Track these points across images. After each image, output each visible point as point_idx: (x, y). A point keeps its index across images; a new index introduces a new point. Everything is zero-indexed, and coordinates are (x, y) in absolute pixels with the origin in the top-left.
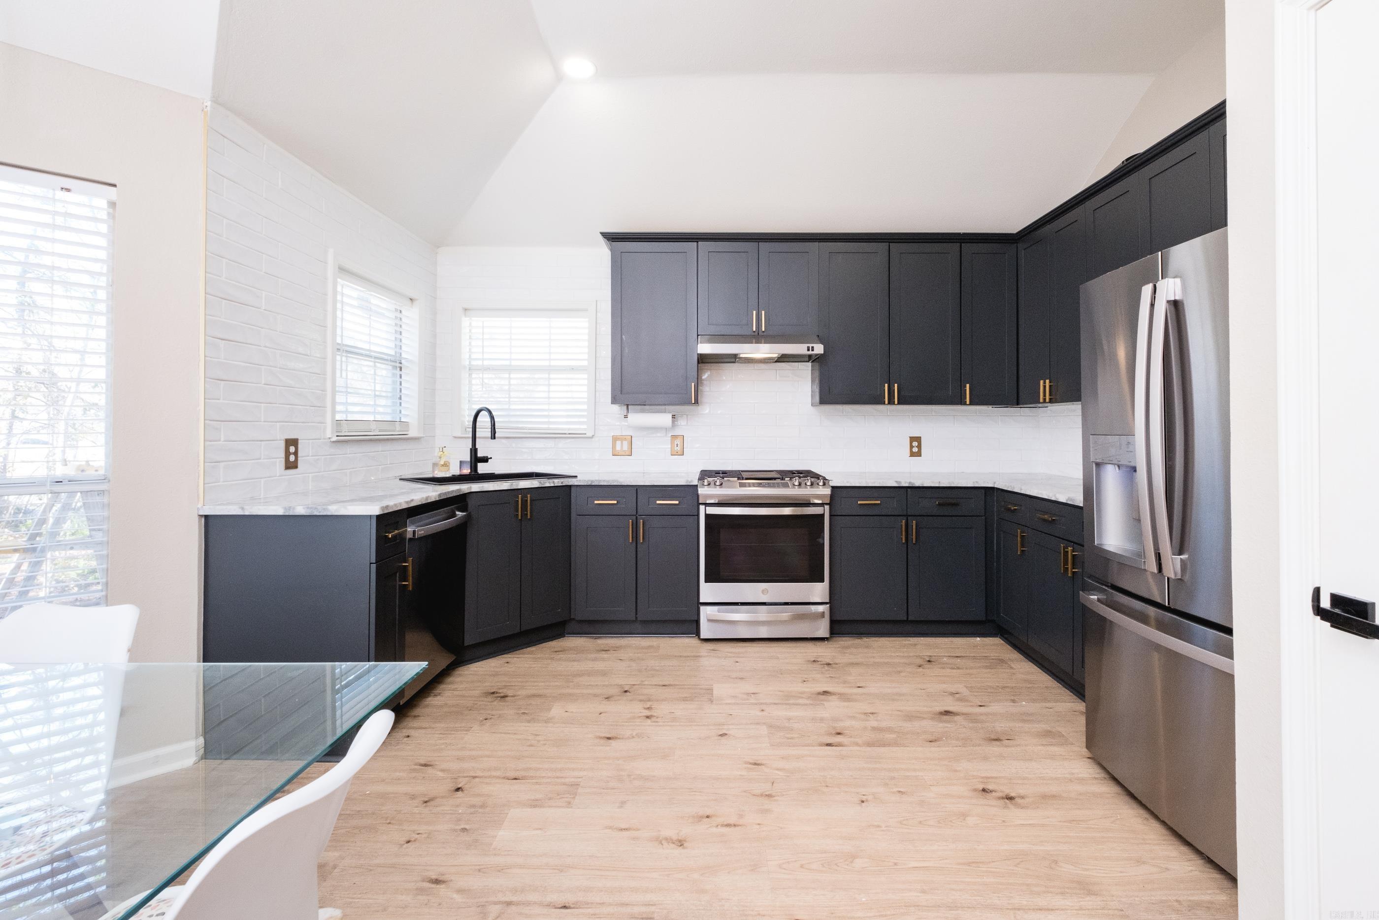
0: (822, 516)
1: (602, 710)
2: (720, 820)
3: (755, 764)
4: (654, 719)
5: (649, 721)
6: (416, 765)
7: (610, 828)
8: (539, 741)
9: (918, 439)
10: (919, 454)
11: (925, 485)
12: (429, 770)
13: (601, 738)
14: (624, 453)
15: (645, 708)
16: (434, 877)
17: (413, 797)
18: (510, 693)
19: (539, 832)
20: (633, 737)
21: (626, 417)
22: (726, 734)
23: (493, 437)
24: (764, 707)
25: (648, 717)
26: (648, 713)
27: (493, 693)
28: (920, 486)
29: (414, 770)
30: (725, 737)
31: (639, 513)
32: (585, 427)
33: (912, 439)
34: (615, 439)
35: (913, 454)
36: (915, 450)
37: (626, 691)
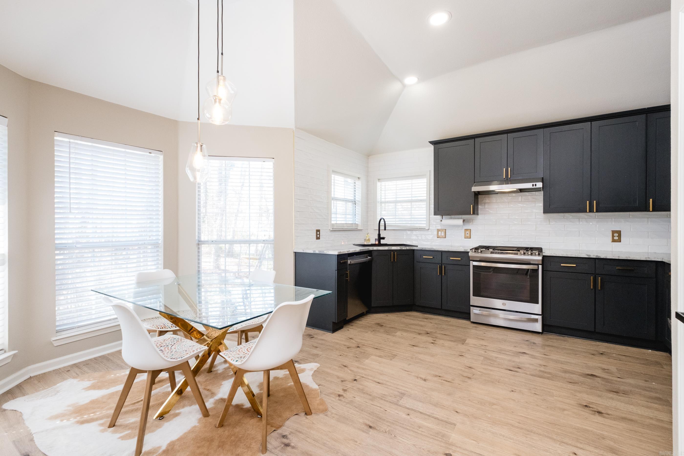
0: (537, 270)
1: (415, 337)
2: (444, 379)
3: (470, 367)
4: (434, 344)
5: (432, 344)
6: (348, 338)
7: (402, 369)
8: (388, 341)
9: (619, 233)
10: (619, 240)
11: (608, 258)
12: (352, 340)
13: (410, 345)
14: (442, 237)
15: (433, 340)
16: (345, 365)
17: (345, 345)
18: (384, 325)
19: (378, 364)
20: (423, 348)
21: (441, 221)
22: (463, 356)
23: (385, 229)
24: (486, 351)
25: (432, 343)
26: (433, 342)
27: (378, 324)
28: (604, 258)
29: (347, 339)
30: (462, 356)
31: (443, 263)
32: (425, 225)
33: (613, 232)
34: (438, 230)
35: (614, 241)
36: (616, 238)
37: (428, 333)
